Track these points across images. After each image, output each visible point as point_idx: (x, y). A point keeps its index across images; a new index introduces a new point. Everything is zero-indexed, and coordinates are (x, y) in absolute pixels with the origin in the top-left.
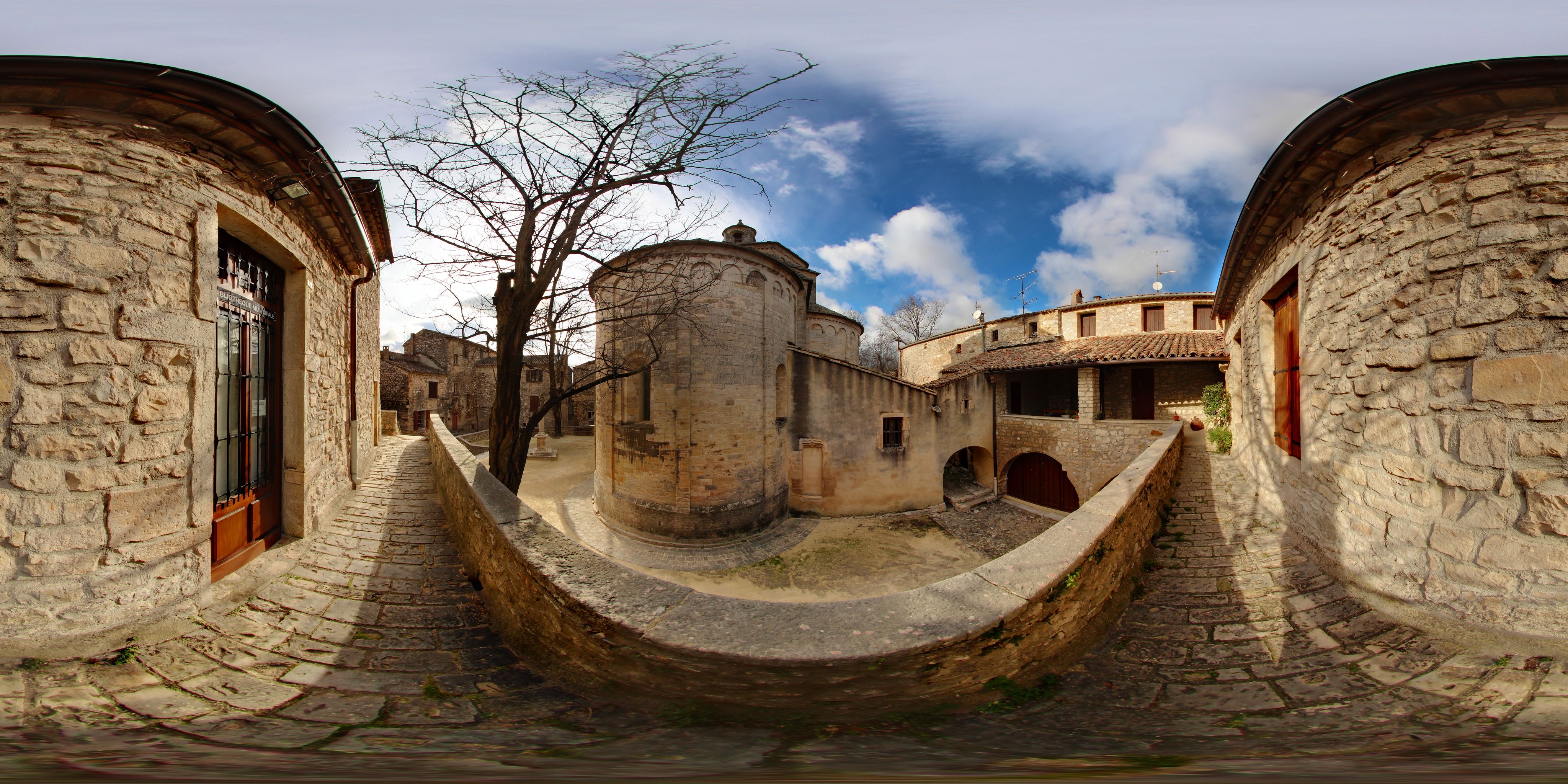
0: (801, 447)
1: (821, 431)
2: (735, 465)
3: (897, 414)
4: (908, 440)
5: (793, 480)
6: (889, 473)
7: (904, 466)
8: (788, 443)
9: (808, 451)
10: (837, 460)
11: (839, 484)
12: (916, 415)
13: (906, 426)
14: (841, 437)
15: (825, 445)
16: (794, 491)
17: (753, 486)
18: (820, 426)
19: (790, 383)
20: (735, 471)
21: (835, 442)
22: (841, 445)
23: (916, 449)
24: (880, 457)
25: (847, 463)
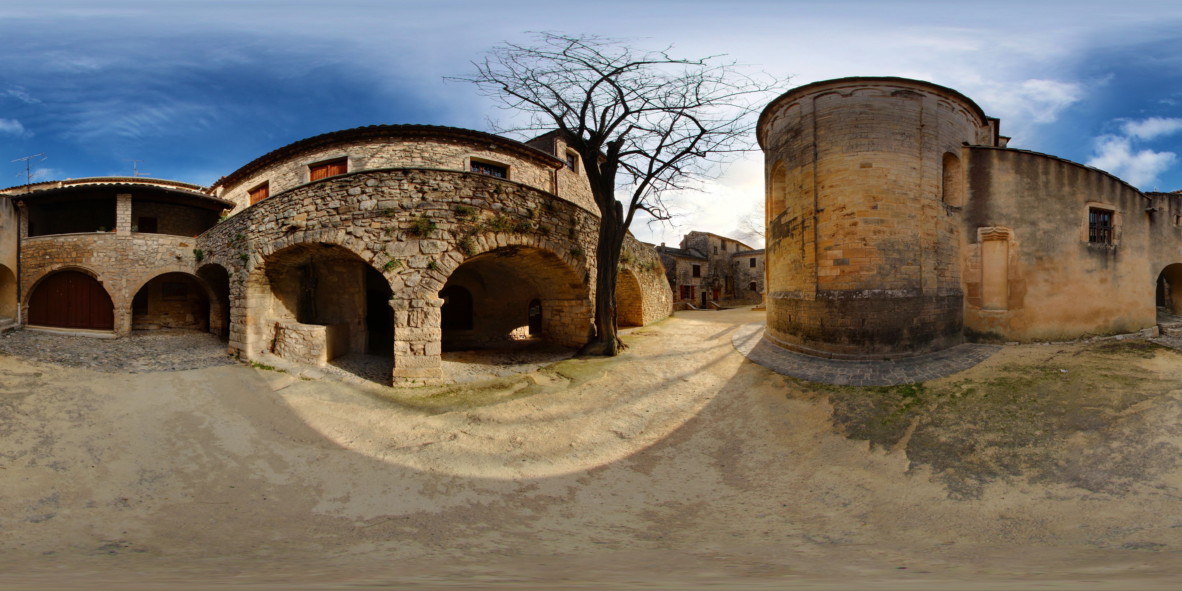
0: (980, 238)
1: (1007, 217)
2: (875, 233)
3: (1107, 206)
4: (1120, 237)
5: (969, 285)
6: (1097, 276)
7: (1115, 269)
8: (963, 233)
9: (989, 246)
10: (1028, 254)
11: (1031, 290)
12: (1129, 212)
13: (1117, 220)
14: (1033, 224)
15: (1012, 233)
16: (970, 301)
17: (904, 268)
18: (1004, 211)
19: (966, 173)
20: (874, 240)
21: (1026, 230)
22: (1033, 235)
23: (1129, 251)
24: (1086, 253)
25: (1040, 258)
